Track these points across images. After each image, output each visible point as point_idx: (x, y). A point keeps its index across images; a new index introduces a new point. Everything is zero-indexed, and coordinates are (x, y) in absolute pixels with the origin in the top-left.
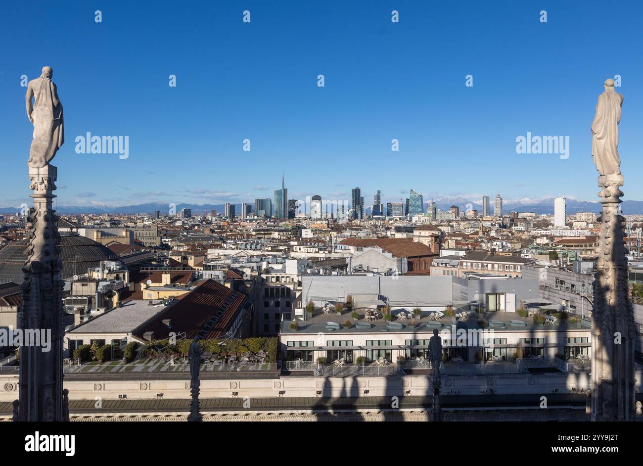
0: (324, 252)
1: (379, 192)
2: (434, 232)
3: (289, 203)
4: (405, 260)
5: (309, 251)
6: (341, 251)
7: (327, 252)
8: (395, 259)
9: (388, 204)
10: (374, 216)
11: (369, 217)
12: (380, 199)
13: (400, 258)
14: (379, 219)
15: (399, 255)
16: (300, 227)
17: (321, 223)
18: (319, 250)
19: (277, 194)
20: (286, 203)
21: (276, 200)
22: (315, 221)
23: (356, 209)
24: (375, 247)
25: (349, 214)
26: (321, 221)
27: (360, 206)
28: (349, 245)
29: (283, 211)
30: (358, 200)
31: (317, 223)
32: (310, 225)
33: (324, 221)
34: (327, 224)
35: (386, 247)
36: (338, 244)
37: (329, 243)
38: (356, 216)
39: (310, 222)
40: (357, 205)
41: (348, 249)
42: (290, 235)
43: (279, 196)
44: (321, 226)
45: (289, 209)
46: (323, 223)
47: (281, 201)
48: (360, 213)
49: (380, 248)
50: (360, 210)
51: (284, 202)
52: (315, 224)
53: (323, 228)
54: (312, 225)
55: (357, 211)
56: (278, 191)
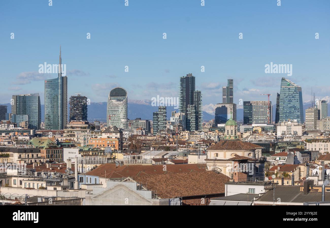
0: (55, 189)
1: (231, 82)
2: (240, 153)
5: (31, 187)
6: (86, 187)
7: (59, 188)
8: (158, 200)
9: (245, 103)
10: (219, 125)
12: (232, 94)
13: (167, 199)
15: (168, 193)
16: (62, 144)
17: (108, 137)
18: (47, 185)
19: (49, 86)
20: (65, 102)
21: (49, 97)
22: (99, 133)
23: (187, 113)
24: (126, 180)
25: (174, 121)
26: (108, 134)
27: (195, 107)
28: (101, 177)
29: (59, 115)
30: (191, 96)
31: (101, 138)
32: (88, 141)
33: (114, 134)
34: (118, 139)
35: (146, 180)
36: (85, 174)
37: (70, 174)
38: (187, 125)
39: (90, 135)
40: (190, 105)
41: (99, 183)
42: (40, 158)
43: (53, 89)
44: (108, 142)
45: (71, 113)
46: (111, 138)
47: (56, 98)
48: (195, 119)
49: (134, 181)
50: (193, 114)
51: (62, 100)
52: (98, 139)
53: (112, 145)
54: (93, 141)
55: (190, 116)
56: (51, 82)
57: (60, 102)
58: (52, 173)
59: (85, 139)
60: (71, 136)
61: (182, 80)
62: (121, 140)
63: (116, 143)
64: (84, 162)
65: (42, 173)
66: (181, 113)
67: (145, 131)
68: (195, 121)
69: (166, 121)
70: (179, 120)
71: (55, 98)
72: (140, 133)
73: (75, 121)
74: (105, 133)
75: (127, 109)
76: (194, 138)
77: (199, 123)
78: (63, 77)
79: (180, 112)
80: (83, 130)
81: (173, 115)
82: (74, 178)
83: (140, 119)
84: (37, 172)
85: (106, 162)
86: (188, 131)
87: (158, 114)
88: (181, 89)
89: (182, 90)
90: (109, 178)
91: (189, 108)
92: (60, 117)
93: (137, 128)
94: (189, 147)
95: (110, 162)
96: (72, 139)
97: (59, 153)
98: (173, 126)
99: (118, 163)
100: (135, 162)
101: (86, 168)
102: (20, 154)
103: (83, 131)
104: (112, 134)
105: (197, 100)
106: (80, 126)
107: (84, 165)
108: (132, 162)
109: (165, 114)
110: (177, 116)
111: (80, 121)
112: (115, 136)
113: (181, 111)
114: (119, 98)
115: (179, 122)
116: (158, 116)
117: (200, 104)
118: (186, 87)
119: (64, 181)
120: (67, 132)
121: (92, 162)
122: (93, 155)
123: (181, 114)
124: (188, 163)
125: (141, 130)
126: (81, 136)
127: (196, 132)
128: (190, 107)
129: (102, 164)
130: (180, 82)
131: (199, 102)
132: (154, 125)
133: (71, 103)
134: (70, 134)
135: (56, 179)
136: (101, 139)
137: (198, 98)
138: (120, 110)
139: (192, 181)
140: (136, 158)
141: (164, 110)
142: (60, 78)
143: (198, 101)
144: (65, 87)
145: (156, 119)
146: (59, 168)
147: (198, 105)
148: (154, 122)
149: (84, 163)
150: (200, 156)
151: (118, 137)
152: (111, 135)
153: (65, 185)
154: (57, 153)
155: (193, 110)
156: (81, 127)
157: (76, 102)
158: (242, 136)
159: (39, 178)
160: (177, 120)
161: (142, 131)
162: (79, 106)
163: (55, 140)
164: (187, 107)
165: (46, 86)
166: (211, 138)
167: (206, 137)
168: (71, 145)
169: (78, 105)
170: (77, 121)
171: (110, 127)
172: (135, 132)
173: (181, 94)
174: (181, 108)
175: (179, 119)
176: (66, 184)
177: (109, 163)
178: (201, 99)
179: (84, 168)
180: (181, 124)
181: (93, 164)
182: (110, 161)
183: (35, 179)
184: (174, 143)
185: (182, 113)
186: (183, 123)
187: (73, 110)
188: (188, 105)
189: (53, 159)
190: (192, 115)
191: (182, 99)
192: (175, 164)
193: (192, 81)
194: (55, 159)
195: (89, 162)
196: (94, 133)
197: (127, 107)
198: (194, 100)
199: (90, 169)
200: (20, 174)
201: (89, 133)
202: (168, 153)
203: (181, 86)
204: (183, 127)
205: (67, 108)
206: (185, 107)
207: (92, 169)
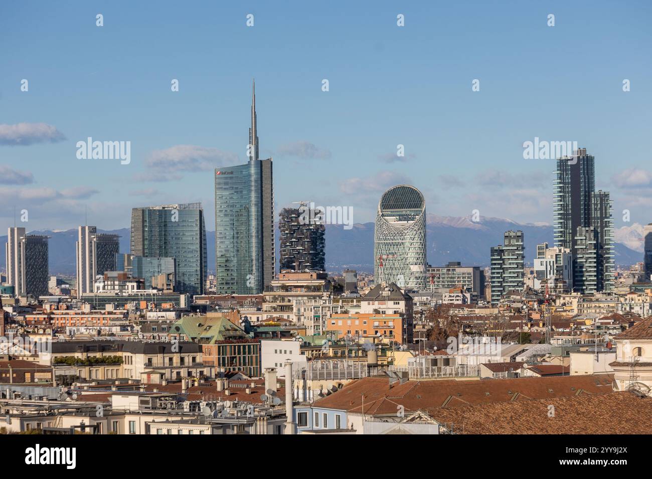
16: (259, 330)
17: (377, 312)
19: (226, 184)
20: (267, 223)
21: (226, 211)
22: (352, 301)
23: (576, 247)
24: (413, 419)
25: (543, 268)
26: (376, 303)
27: (595, 233)
28: (351, 412)
29: (254, 258)
30: (585, 205)
31: (357, 313)
32: (326, 322)
33: (390, 304)
34: (401, 315)
35: (463, 417)
36: (311, 405)
37: (272, 404)
38: (576, 279)
39: (331, 305)
40: (582, 227)
41: (346, 428)
42: (201, 365)
43: (235, 192)
44: (376, 324)
45: (284, 251)
46: (384, 313)
47: (245, 214)
48: (595, 262)
49: (432, 422)
50: (590, 250)
51: (260, 218)
52: (350, 315)
53: (385, 331)
54: (337, 322)
55: (582, 256)
56: (232, 173)
57: (254, 223)
58: (228, 403)
59: (317, 318)
60: (283, 308)
61: (562, 164)
63: (397, 325)
64: (309, 374)
65: (203, 404)
66: (560, 248)
67: (471, 295)
68: (595, 267)
69: (523, 268)
71: (241, 215)
72: (458, 300)
73: (293, 271)
74: (367, 302)
75: (425, 240)
76: (593, 311)
77: (606, 274)
78: (261, 161)
79: (558, 246)
80: (313, 294)
81: (540, 253)
82: (284, 416)
83: (459, 264)
84: (188, 403)
85: (365, 375)
86: (579, 293)
87: (502, 251)
88: (560, 187)
89: (562, 190)
90: (370, 414)
91: (581, 235)
92: (254, 262)
93: (452, 286)
94: (578, 333)
95: (375, 374)
96: (285, 317)
97: (249, 353)
98: (540, 281)
99: (394, 376)
100: (436, 373)
101: (313, 391)
102: (150, 356)
103: (312, 296)
104: (385, 304)
105: (599, 216)
106: (306, 284)
107: (309, 383)
108: (430, 373)
109: (519, 251)
110: (550, 255)
111: (305, 272)
112: (393, 308)
113: (560, 243)
114: (405, 211)
115: (555, 271)
116: (504, 257)
117: (607, 224)
118: (572, 183)
119: (258, 423)
120: (271, 300)
121: (329, 374)
122: (335, 356)
123: (560, 251)
124: (569, 372)
125: (462, 292)
126: (307, 310)
127: (598, 295)
128: (584, 234)
129: (354, 379)
130: (558, 170)
131: (606, 220)
132: (494, 280)
133: (284, 226)
134: (279, 306)
135: (238, 418)
136: (357, 316)
137: (601, 209)
138: (407, 244)
139: (578, 417)
140: (440, 364)
141: (518, 241)
142: (253, 162)
143: (602, 218)
144: (266, 187)
145: (499, 264)
146: (248, 391)
147: (602, 227)
148: (494, 271)
149: (310, 377)
150: (600, 355)
151: (400, 311)
152: (382, 306)
154: (244, 353)
155: (590, 240)
156: (308, 288)
157: (296, 224)
159: (194, 415)
160: (552, 264)
161: (464, 296)
162: (303, 234)
163: (241, 321)
164: (574, 233)
165: (219, 184)
166: (632, 311)
167: (622, 308)
168: (281, 332)
169: (302, 231)
170: (297, 273)
171: (380, 285)
172: (446, 297)
173: (561, 201)
174: (561, 236)
175: (556, 263)
176: (262, 430)
177: (374, 376)
178: (610, 211)
179: (309, 390)
181: (331, 379)
182: (374, 372)
183: (184, 418)
184: (541, 325)
185: (562, 248)
186: (566, 272)
187: (288, 244)
188: (578, 229)
189: (234, 369)
190: (588, 254)
191: (562, 212)
192: (542, 375)
193: (587, 166)
194: (239, 369)
195: (321, 375)
196: (341, 301)
197: (425, 235)
198: (593, 216)
199: (323, 392)
200: (146, 408)
201: (327, 301)
202: (527, 350)
203: (559, 181)
204: (565, 282)
205: (273, 240)
206: (570, 232)
207: (329, 393)
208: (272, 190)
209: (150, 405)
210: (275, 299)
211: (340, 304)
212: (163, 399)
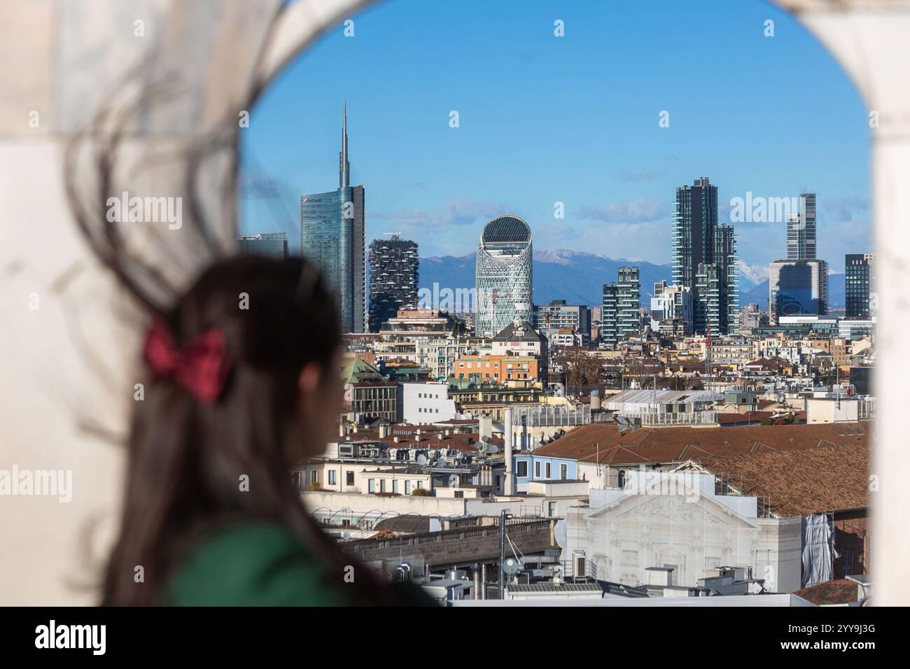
0: (459, 495)
1: (810, 200)
3: (375, 258)
4: (820, 530)
5: (389, 489)
6: (542, 489)
7: (470, 493)
8: (775, 521)
9: (849, 258)
10: (783, 320)
11: (764, 321)
12: (812, 236)
13: (798, 519)
14: (805, 330)
15: (796, 502)
16: (395, 372)
17: (510, 353)
18: (435, 484)
19: (314, 212)
20: (357, 256)
21: (313, 242)
22: (481, 342)
23: (697, 285)
24: (683, 469)
25: (661, 308)
26: (509, 343)
27: (717, 270)
28: (582, 461)
29: (343, 294)
30: (707, 239)
31: (487, 355)
32: (454, 364)
33: (524, 345)
34: (536, 357)
35: (736, 467)
36: (531, 454)
37: (488, 452)
38: (697, 320)
39: (457, 346)
40: (704, 264)
41: (574, 479)
43: (324, 221)
44: (510, 366)
45: (374, 286)
46: (517, 354)
47: (334, 245)
48: (717, 302)
49: (705, 471)
50: (713, 288)
51: (350, 251)
52: (480, 357)
53: (519, 375)
54: (466, 364)
55: (703, 295)
56: (320, 200)
57: (343, 255)
58: (444, 451)
59: (441, 360)
60: (400, 349)
61: (682, 195)
62: (542, 360)
63: (532, 368)
64: (530, 419)
65: (412, 452)
66: (680, 286)
67: (583, 336)
68: (717, 307)
69: (638, 308)
70: (674, 307)
71: (330, 246)
72: (569, 342)
74: (499, 343)
75: (531, 276)
76: (724, 356)
77: (730, 315)
78: (352, 188)
79: (677, 284)
80: (435, 333)
81: (657, 292)
82: (502, 465)
83: (564, 303)
84: (395, 450)
86: (703, 336)
87: (616, 289)
88: (680, 220)
89: (682, 223)
90: (606, 464)
91: (702, 272)
93: (564, 329)
94: (733, 379)
95: (600, 420)
96: (404, 357)
97: (386, 397)
98: (659, 322)
99: (625, 422)
100: (671, 420)
101: (534, 438)
103: (433, 335)
104: (518, 345)
105: (722, 252)
106: (426, 323)
107: (530, 429)
108: (665, 420)
109: (635, 288)
110: (669, 294)
112: (527, 349)
113: (679, 281)
114: (509, 244)
115: (674, 311)
116: (618, 296)
117: (731, 261)
118: (692, 215)
120: (388, 340)
121: (550, 420)
122: (485, 402)
123: (680, 289)
124: (806, 420)
125: (573, 333)
126: (430, 350)
127: (726, 339)
128: (705, 271)
129: (577, 425)
130: (677, 201)
131: (730, 256)
132: (607, 320)
134: (397, 346)
135: (457, 467)
136: (488, 357)
137: (724, 244)
138: (512, 278)
140: (676, 409)
141: (633, 278)
142: (343, 189)
143: (725, 254)
144: (357, 216)
145: (612, 303)
147: (725, 264)
148: (607, 310)
149: (530, 423)
150: (841, 402)
151: (535, 353)
152: (515, 348)
153: (484, 483)
154: (380, 397)
155: (712, 278)
156: (428, 326)
157: (387, 257)
158: (847, 348)
159: (402, 464)
160: (670, 304)
161: (575, 337)
162: (395, 268)
163: (376, 362)
164: (695, 271)
165: (306, 212)
166: (779, 356)
167: (768, 352)
168: (419, 374)
169: (394, 264)
171: (512, 324)
172: (555, 338)
173: (680, 235)
174: (680, 274)
175: (676, 303)
176: (486, 481)
177: (597, 423)
178: (735, 246)
179: (529, 437)
180: (681, 318)
181: (552, 425)
182: (598, 418)
183: (396, 468)
184: (681, 369)
185: (682, 286)
186: (686, 313)
187: (378, 279)
188: (699, 266)
189: (369, 415)
190: (710, 293)
191: (681, 247)
193: (710, 197)
194: (375, 414)
195: (543, 421)
196: (468, 341)
197: (531, 271)
198: (716, 252)
199: (544, 439)
200: (346, 456)
201: (453, 341)
202: (688, 397)
203: (678, 213)
204: (685, 324)
205: (364, 274)
206: (691, 268)
207: (551, 441)
208: (363, 219)
209: (352, 453)
210: (393, 338)
211: (467, 344)
212: (365, 446)
